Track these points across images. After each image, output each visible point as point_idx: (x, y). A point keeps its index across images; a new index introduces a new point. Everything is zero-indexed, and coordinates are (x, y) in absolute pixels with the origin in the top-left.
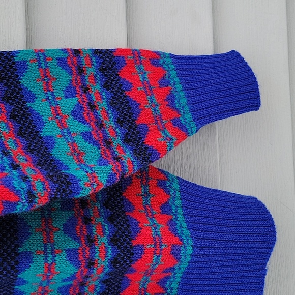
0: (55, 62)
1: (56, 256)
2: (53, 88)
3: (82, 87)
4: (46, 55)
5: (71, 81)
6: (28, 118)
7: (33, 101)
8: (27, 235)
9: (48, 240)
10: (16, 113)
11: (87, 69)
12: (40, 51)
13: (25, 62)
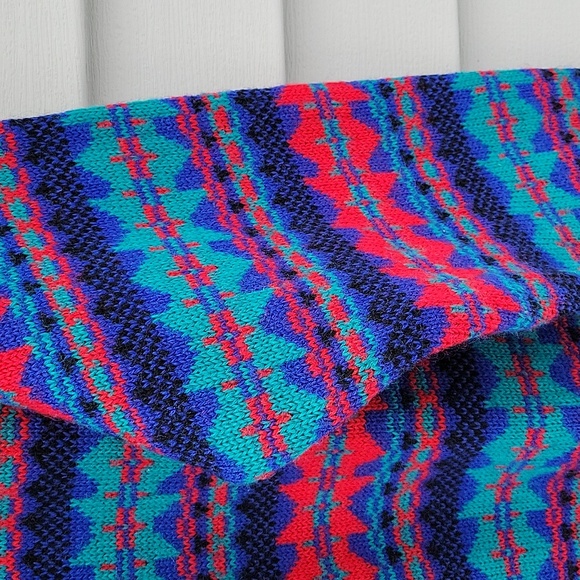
0: (514, 91)
1: (546, 417)
2: (514, 135)
3: (562, 133)
4: (499, 79)
5: (542, 124)
6: (482, 185)
7: (486, 158)
8: (493, 382)
9: (529, 389)
10: (463, 177)
11: (566, 102)
12: (489, 73)
13: (468, 92)
